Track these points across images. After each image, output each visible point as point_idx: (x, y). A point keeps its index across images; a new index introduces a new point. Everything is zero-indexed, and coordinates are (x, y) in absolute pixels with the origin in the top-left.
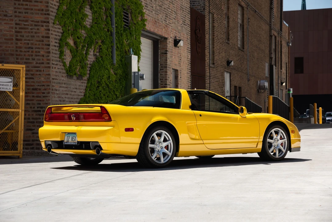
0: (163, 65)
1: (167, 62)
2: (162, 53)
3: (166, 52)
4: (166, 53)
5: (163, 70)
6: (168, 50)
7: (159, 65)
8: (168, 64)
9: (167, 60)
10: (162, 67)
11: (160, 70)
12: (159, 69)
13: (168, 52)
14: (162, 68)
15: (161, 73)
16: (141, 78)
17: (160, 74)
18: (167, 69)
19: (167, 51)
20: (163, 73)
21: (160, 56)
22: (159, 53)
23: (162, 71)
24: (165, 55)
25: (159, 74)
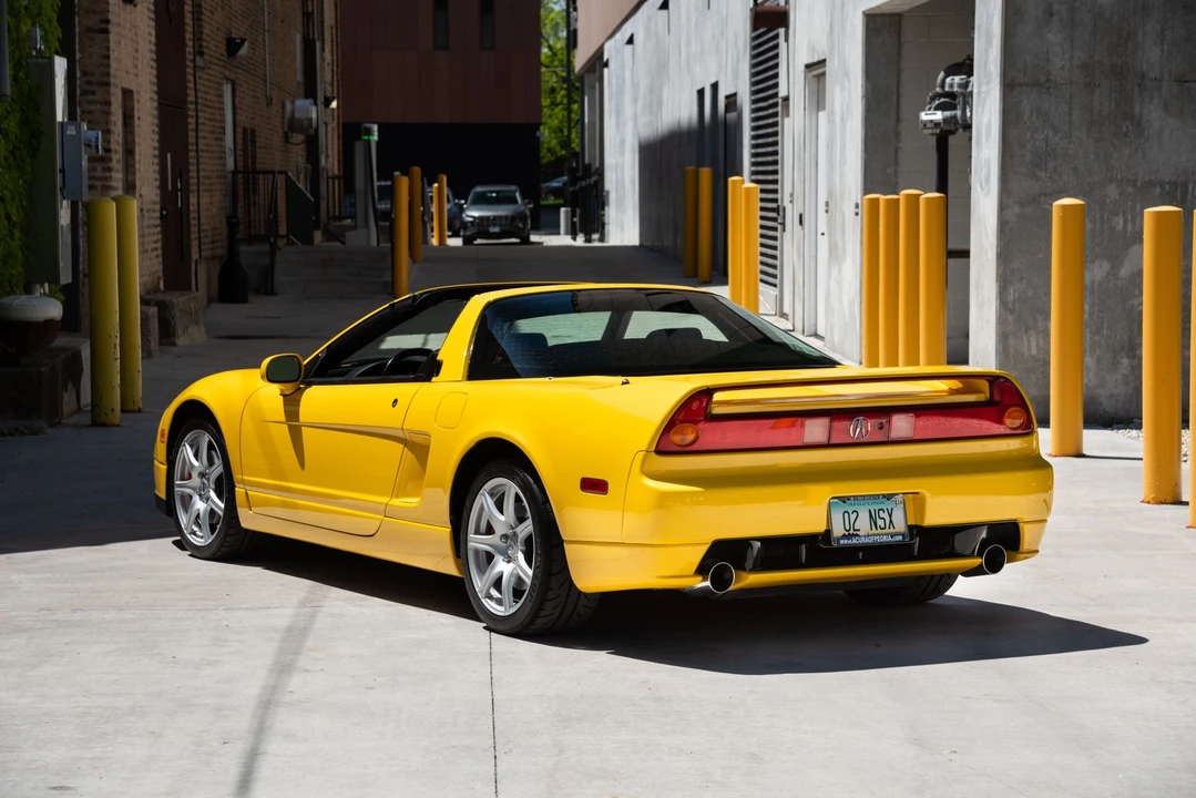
0: (93, 75)
1: (109, 66)
2: (90, 30)
3: (103, 26)
4: (106, 31)
5: (93, 93)
6: (110, 17)
7: (78, 74)
8: (112, 71)
9: (108, 57)
10: (88, 83)
11: (82, 94)
12: (78, 91)
13: (111, 28)
14: (88, 88)
15: (87, 107)
16: (90, 146)
17: (82, 112)
18: (109, 92)
19: (108, 22)
20: (93, 107)
21: (80, 39)
22: (77, 31)
23: (91, 97)
24: (102, 36)
25: (79, 110)
